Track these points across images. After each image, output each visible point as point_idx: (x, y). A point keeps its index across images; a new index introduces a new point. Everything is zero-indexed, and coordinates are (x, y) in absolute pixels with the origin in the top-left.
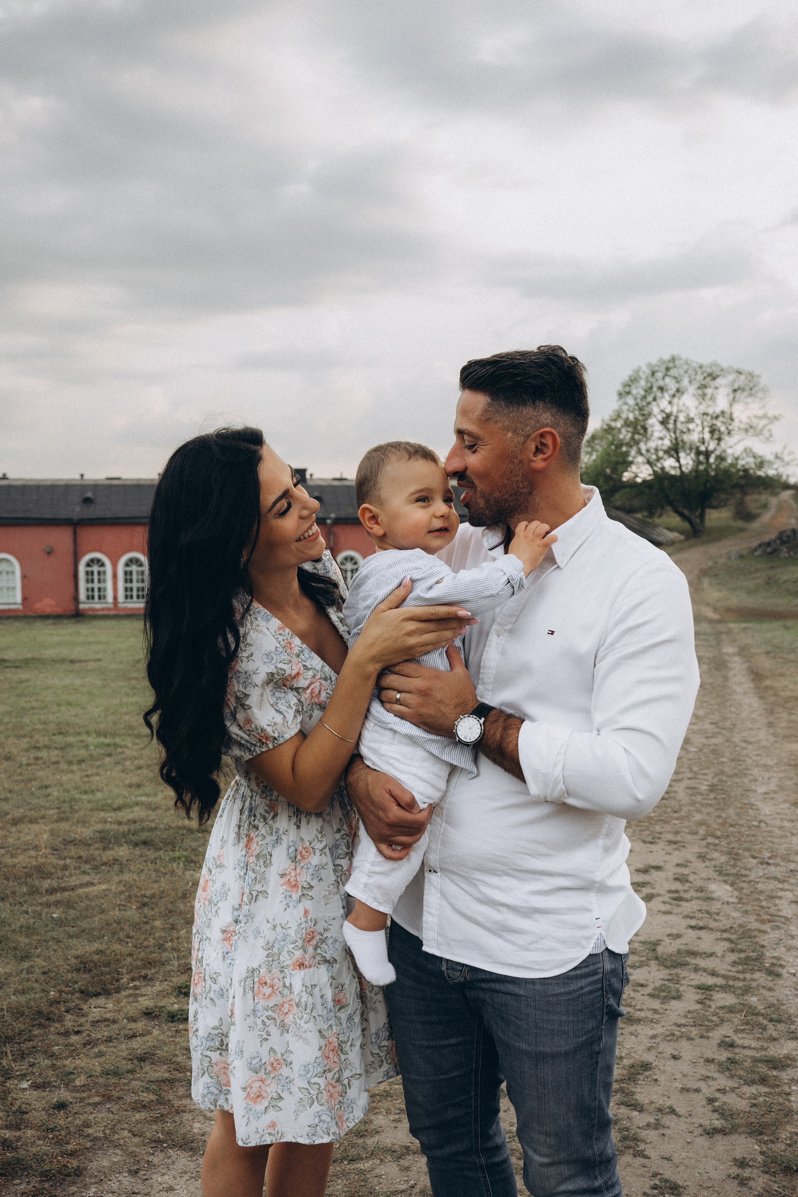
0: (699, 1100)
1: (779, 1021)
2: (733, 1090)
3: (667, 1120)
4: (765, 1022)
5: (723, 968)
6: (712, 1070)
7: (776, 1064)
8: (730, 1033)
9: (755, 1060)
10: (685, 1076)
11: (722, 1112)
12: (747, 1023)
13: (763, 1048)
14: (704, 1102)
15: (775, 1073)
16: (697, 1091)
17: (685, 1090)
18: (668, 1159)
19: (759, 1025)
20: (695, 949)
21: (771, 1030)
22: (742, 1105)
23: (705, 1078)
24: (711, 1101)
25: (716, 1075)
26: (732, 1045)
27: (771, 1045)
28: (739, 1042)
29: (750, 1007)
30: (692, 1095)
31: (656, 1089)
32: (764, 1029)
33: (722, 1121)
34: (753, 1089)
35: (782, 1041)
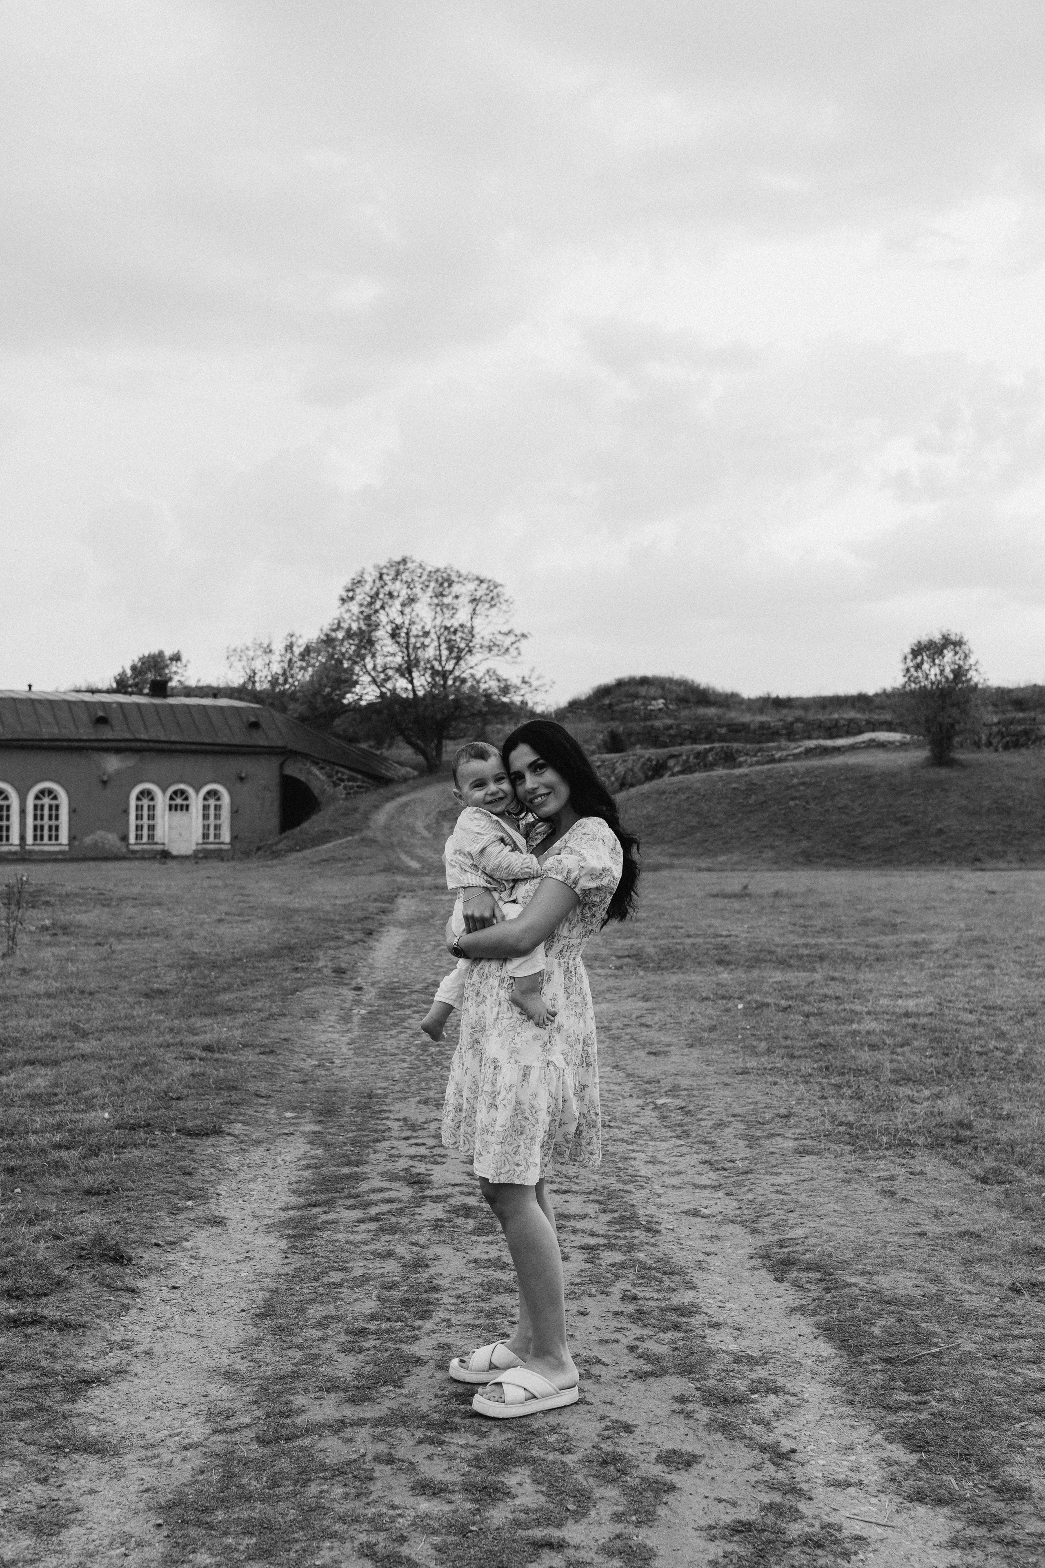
0: (621, 1349)
1: (672, 1273)
2: (650, 1337)
3: (596, 1370)
4: (659, 1275)
5: (600, 1229)
6: (624, 1322)
7: (684, 1311)
8: (629, 1287)
9: (662, 1310)
10: (598, 1329)
11: (647, 1357)
12: (643, 1277)
13: (664, 1299)
14: (626, 1351)
15: (685, 1320)
16: (616, 1341)
17: (602, 1342)
18: (611, 1403)
19: (655, 1278)
20: (566, 1212)
21: (667, 1283)
22: (662, 1350)
23: (619, 1330)
24: (632, 1348)
25: (629, 1326)
26: (635, 1298)
27: (672, 1295)
28: (641, 1295)
29: (641, 1263)
30: (611, 1346)
31: (575, 1343)
32: (661, 1282)
33: (650, 1366)
34: (669, 1335)
35: (682, 1291)
